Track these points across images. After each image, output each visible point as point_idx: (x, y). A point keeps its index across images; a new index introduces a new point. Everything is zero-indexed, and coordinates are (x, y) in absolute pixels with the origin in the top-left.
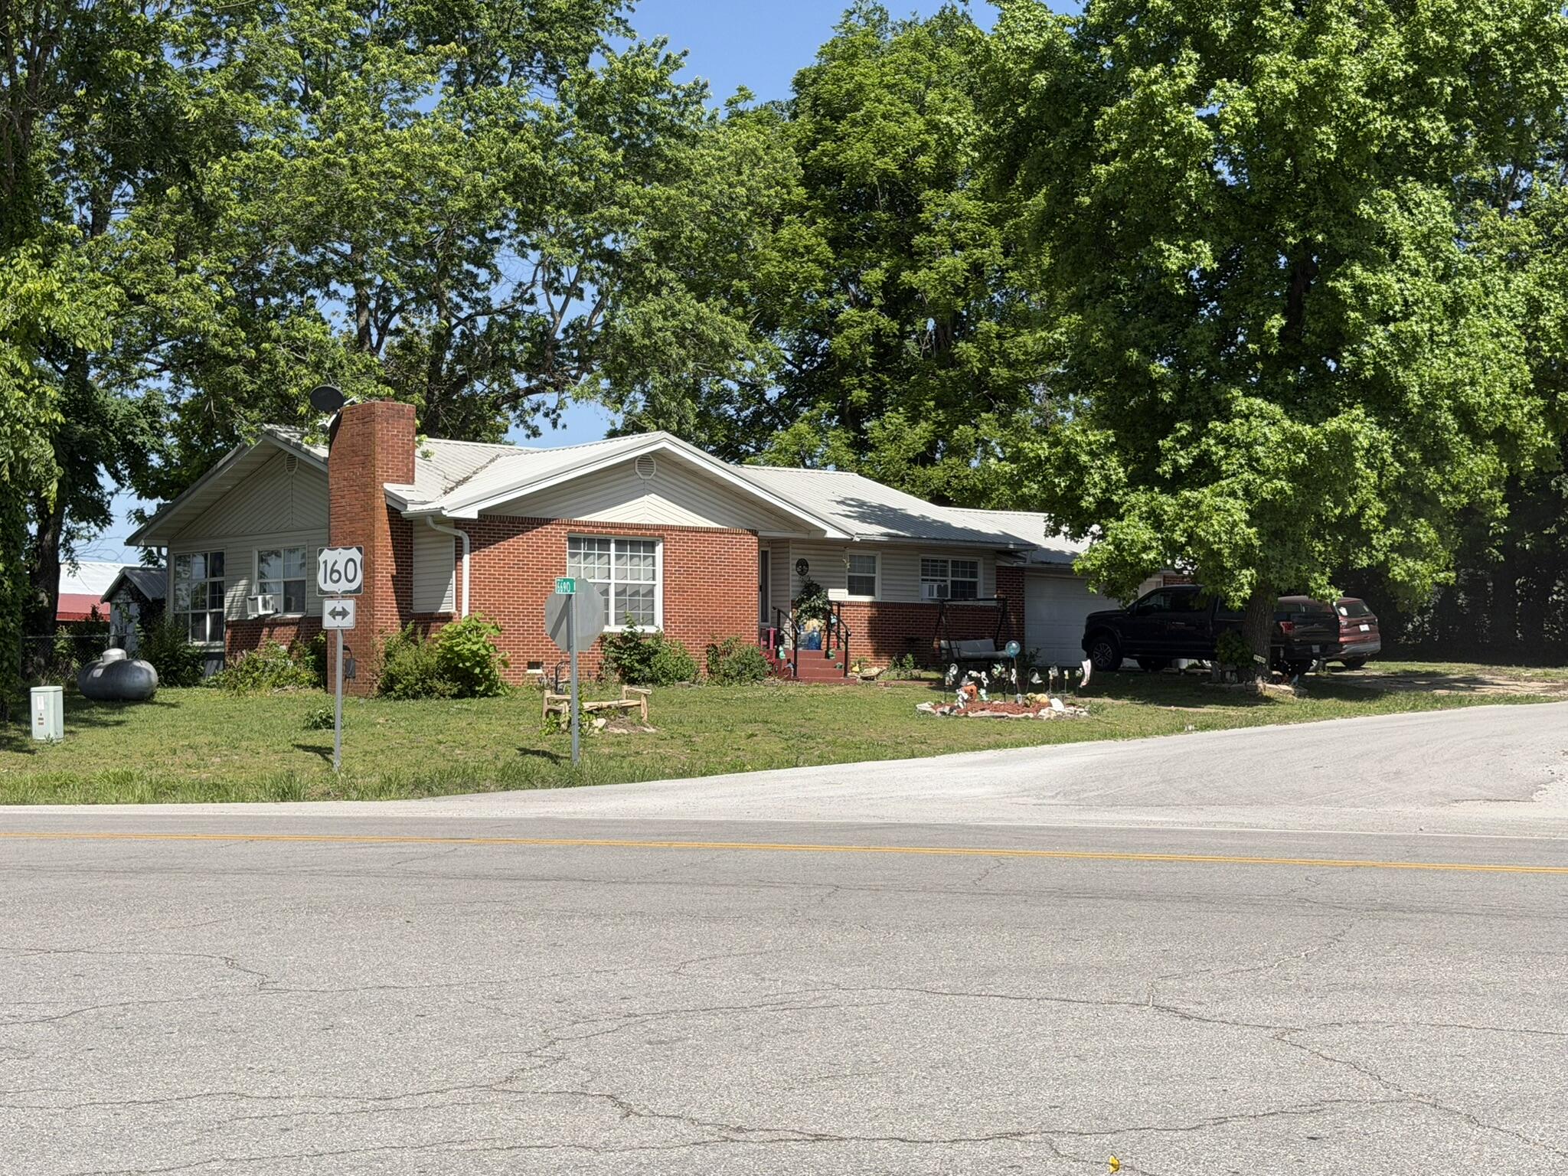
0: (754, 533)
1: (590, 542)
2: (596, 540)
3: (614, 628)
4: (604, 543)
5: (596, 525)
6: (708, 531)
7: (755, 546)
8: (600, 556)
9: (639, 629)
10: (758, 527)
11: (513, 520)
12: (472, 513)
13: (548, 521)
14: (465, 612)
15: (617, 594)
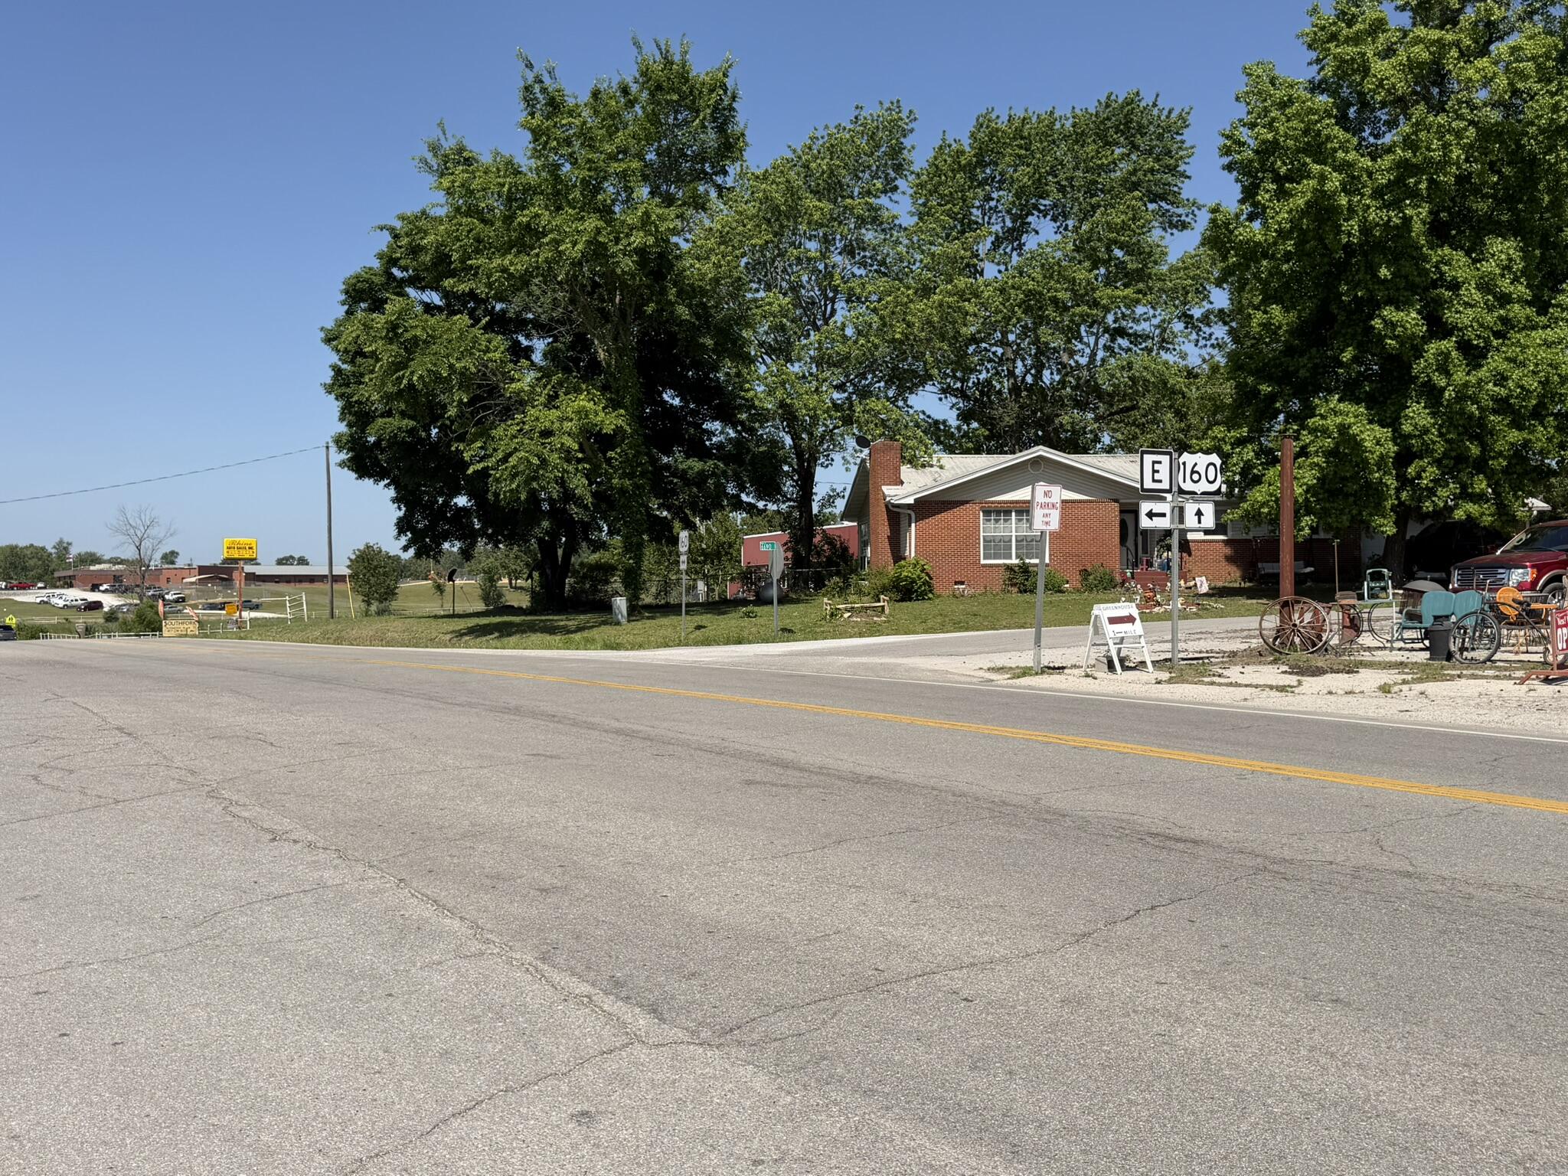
0: (1116, 501)
1: (998, 512)
2: (1003, 511)
3: (1014, 561)
4: (1008, 513)
5: (999, 502)
6: (1080, 501)
7: (1117, 509)
8: (1005, 520)
9: (1027, 561)
10: (1118, 497)
11: (943, 502)
12: (910, 501)
13: (967, 502)
14: (913, 555)
15: (1017, 541)
